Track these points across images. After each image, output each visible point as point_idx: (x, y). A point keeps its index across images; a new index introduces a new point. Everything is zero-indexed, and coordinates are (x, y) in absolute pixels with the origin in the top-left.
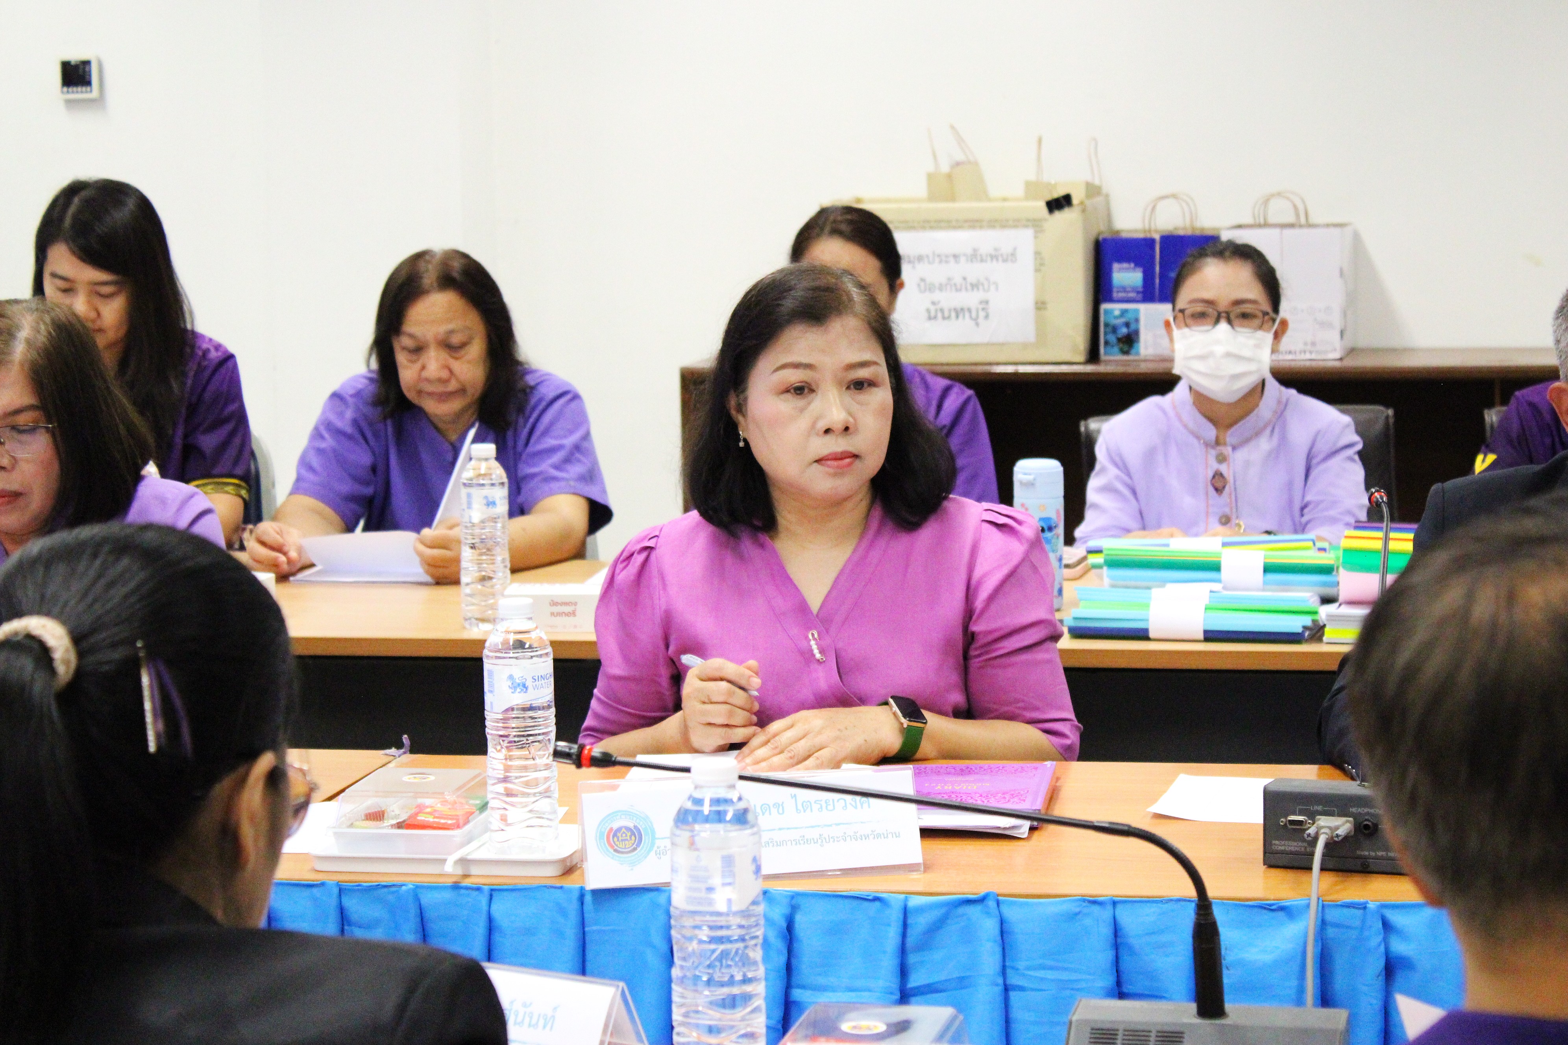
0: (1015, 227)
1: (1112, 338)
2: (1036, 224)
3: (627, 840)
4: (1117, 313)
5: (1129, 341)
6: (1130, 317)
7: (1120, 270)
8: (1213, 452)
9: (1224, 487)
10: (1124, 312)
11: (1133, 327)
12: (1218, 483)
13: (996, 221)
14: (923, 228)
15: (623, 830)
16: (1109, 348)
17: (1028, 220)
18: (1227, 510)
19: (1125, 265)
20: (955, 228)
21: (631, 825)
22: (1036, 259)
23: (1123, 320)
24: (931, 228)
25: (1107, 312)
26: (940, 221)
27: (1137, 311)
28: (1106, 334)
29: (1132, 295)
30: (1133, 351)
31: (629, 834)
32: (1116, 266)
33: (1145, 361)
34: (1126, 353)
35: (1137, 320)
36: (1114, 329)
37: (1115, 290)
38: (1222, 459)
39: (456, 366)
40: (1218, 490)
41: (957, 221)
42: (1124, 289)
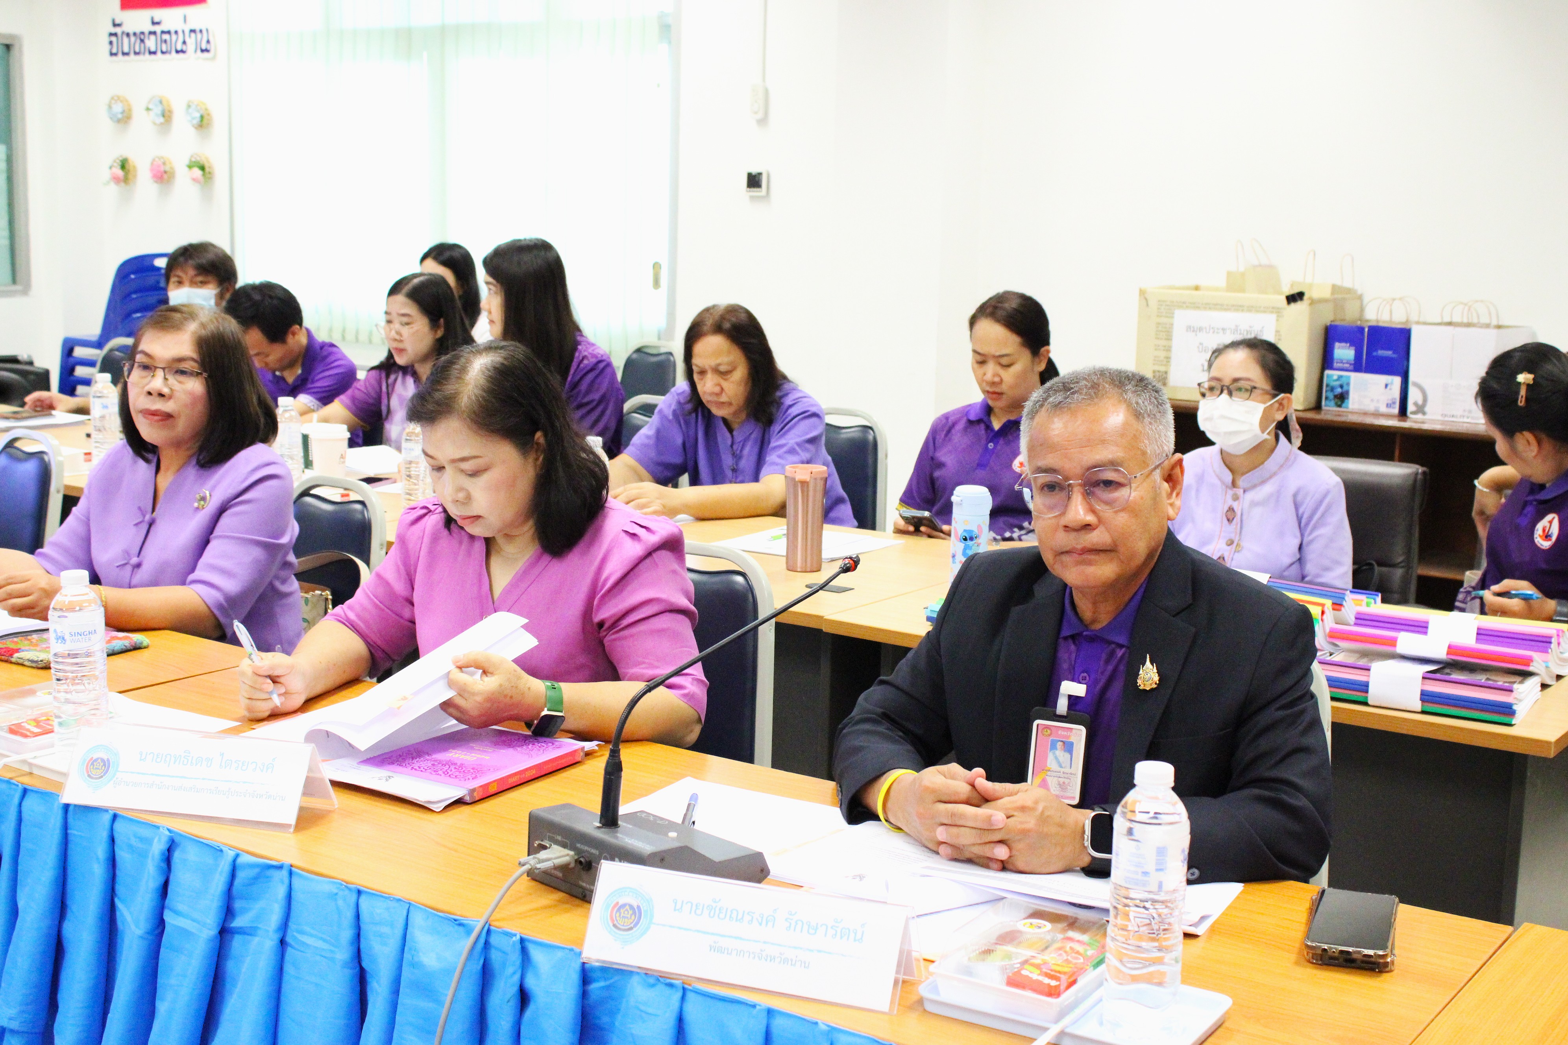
0: (1265, 312)
1: (1331, 395)
2: (1277, 311)
3: (98, 769)
4: (1335, 377)
5: (1342, 398)
6: (1343, 381)
7: (1341, 348)
8: (1230, 492)
9: (1233, 519)
10: (1340, 377)
11: (1345, 388)
12: (1230, 515)
13: (1252, 307)
14: (1205, 309)
15: (99, 760)
16: (1328, 402)
17: (1273, 308)
18: (1232, 536)
19: (1343, 344)
20: (1226, 310)
21: (105, 758)
22: (1276, 335)
23: (1338, 383)
24: (1210, 309)
25: (1328, 376)
26: (1216, 304)
27: (1349, 377)
28: (1326, 391)
29: (1347, 365)
30: (1344, 405)
31: (102, 764)
32: (1337, 345)
33: (1352, 413)
34: (1340, 406)
35: (1348, 384)
36: (1332, 389)
37: (1335, 361)
38: (1236, 498)
40: (1229, 520)
41: (1227, 305)
42: (1341, 361)
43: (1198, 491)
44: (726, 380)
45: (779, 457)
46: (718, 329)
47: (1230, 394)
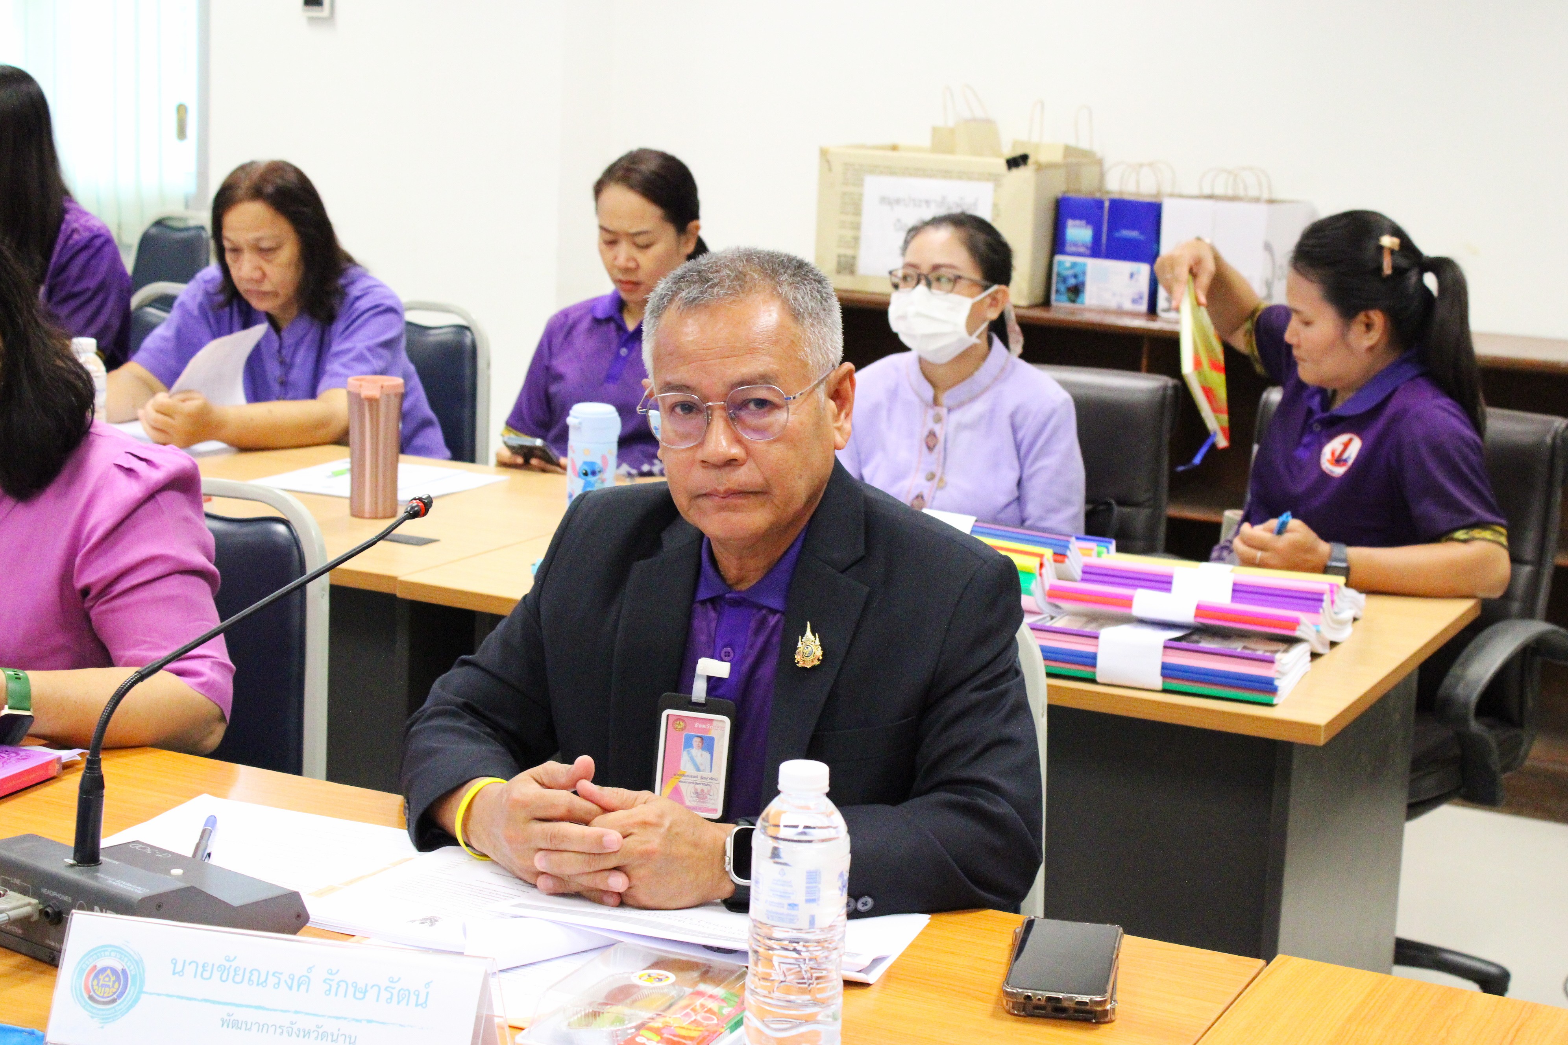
0: (979, 179)
1: (1062, 288)
2: (995, 179)
4: (1068, 265)
5: (1076, 291)
6: (1077, 270)
7: (1074, 226)
8: (931, 412)
9: (934, 446)
10: (1074, 265)
11: (1080, 279)
12: (931, 441)
13: (963, 172)
14: (903, 174)
16: (1058, 296)
17: (990, 174)
18: (933, 468)
19: (1077, 222)
22: (993, 209)
23: (1071, 272)
24: (910, 174)
25: (1060, 263)
26: (918, 169)
27: (1085, 265)
28: (1057, 282)
29: (1082, 250)
30: (1079, 300)
32: (1070, 223)
33: (1090, 310)
34: (1073, 301)
35: (1084, 273)
36: (1064, 280)
37: (1067, 243)
38: (938, 419)
39: (268, 268)
40: (930, 448)
42: (1075, 245)
43: (890, 410)
44: (269, 261)
45: (344, 365)
46: (257, 193)
47: (929, 285)
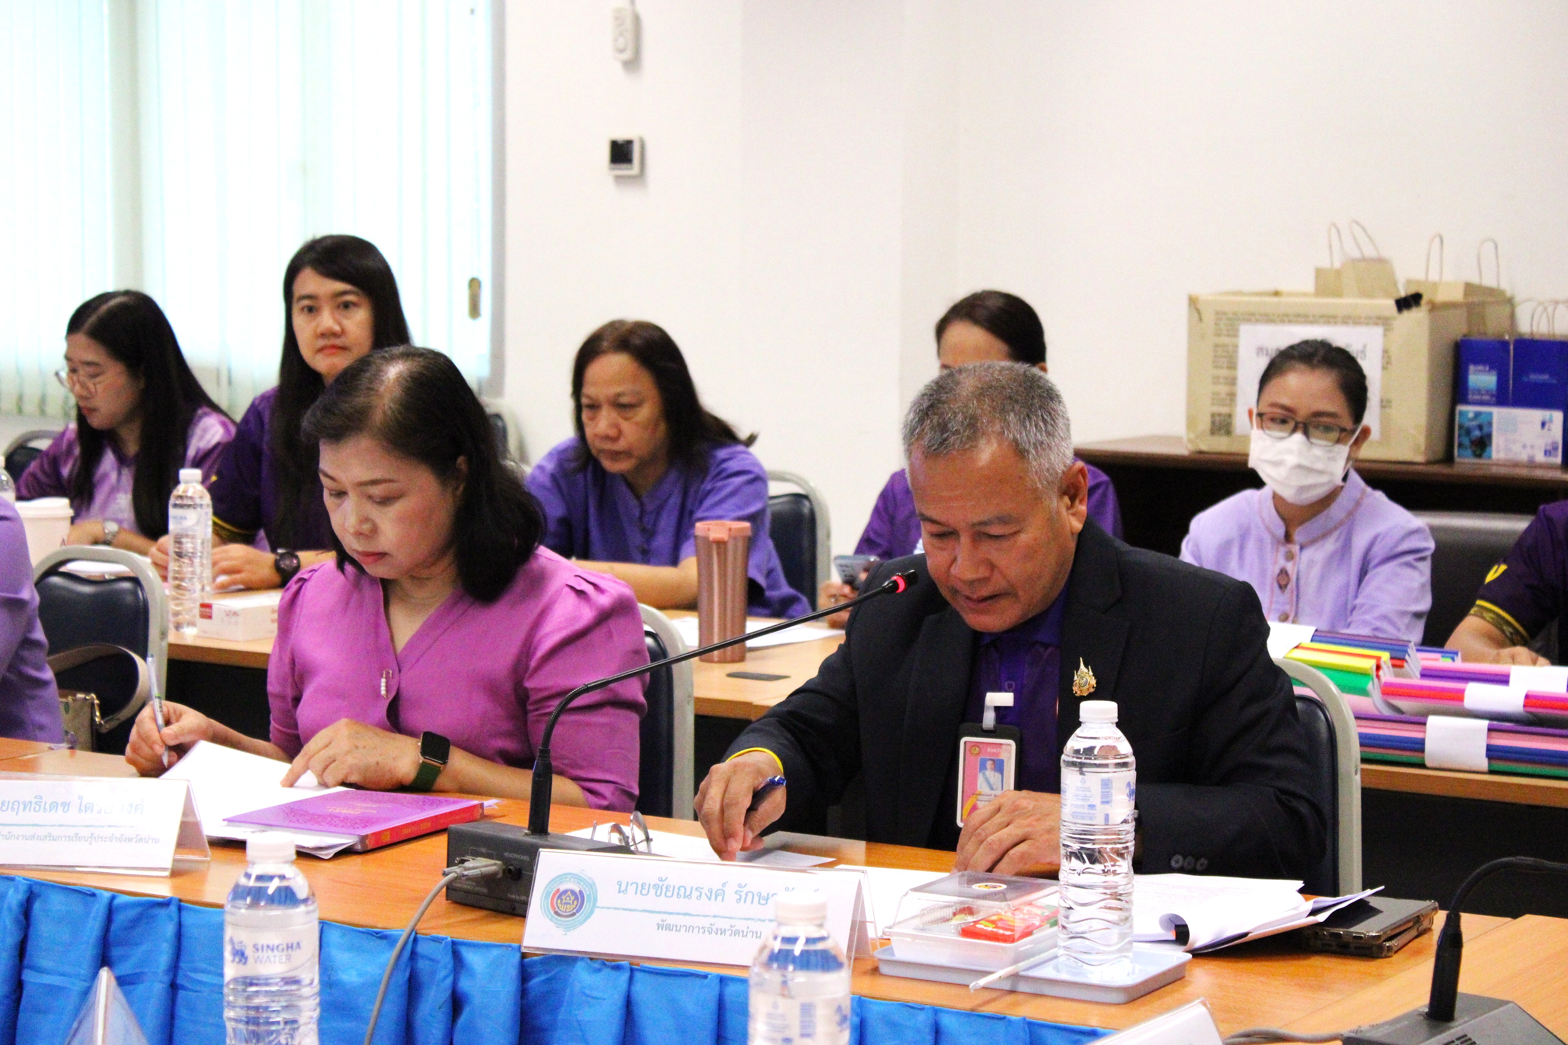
0: (1367, 324)
1: (1466, 441)
2: (1384, 321)
4: (1471, 415)
5: (1482, 444)
6: (1482, 420)
7: (1476, 372)
8: (1283, 550)
9: (1286, 585)
10: (1477, 415)
11: (1486, 430)
12: (1282, 580)
13: (1350, 317)
14: (1282, 322)
16: (1462, 452)
17: (1379, 318)
18: (1287, 608)
19: (1480, 368)
20: (1311, 323)
22: (1384, 357)
23: (1475, 423)
24: (1290, 322)
25: (1461, 413)
26: (1298, 316)
27: (1490, 414)
28: (1460, 436)
29: (1486, 398)
30: (1485, 454)
32: (1472, 368)
33: (1497, 465)
34: (1479, 456)
35: (1490, 424)
36: (1468, 432)
37: (1470, 393)
38: (1290, 557)
39: (625, 425)
40: (1282, 588)
41: (1314, 316)
42: (1478, 391)
43: (1242, 548)
44: (626, 419)
46: (622, 346)
47: (1306, 433)
